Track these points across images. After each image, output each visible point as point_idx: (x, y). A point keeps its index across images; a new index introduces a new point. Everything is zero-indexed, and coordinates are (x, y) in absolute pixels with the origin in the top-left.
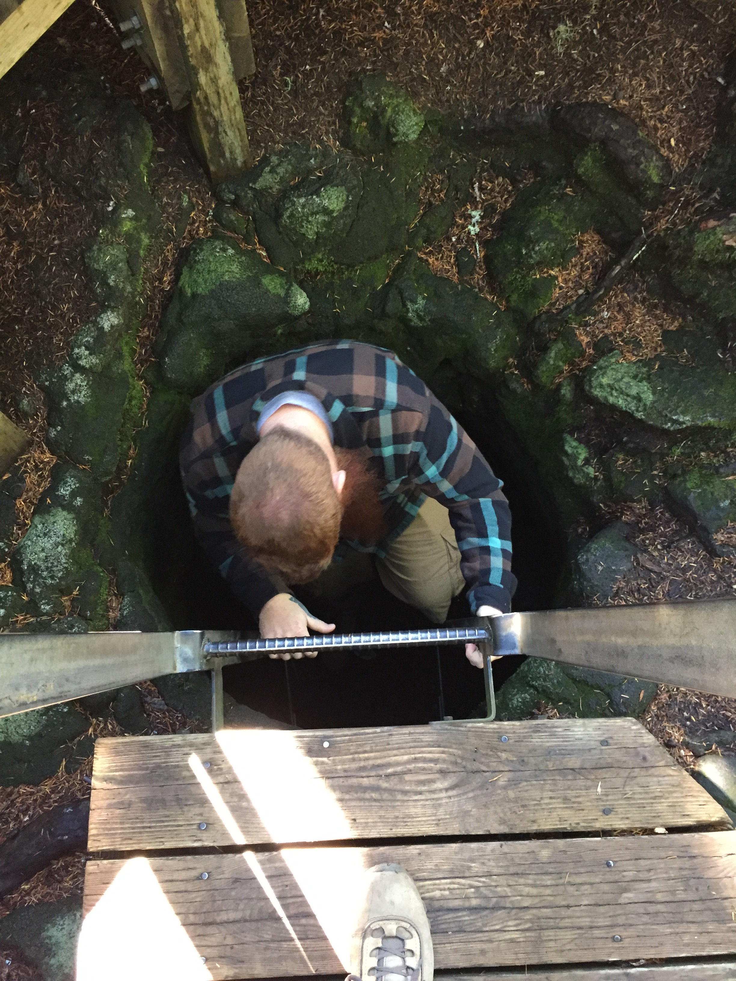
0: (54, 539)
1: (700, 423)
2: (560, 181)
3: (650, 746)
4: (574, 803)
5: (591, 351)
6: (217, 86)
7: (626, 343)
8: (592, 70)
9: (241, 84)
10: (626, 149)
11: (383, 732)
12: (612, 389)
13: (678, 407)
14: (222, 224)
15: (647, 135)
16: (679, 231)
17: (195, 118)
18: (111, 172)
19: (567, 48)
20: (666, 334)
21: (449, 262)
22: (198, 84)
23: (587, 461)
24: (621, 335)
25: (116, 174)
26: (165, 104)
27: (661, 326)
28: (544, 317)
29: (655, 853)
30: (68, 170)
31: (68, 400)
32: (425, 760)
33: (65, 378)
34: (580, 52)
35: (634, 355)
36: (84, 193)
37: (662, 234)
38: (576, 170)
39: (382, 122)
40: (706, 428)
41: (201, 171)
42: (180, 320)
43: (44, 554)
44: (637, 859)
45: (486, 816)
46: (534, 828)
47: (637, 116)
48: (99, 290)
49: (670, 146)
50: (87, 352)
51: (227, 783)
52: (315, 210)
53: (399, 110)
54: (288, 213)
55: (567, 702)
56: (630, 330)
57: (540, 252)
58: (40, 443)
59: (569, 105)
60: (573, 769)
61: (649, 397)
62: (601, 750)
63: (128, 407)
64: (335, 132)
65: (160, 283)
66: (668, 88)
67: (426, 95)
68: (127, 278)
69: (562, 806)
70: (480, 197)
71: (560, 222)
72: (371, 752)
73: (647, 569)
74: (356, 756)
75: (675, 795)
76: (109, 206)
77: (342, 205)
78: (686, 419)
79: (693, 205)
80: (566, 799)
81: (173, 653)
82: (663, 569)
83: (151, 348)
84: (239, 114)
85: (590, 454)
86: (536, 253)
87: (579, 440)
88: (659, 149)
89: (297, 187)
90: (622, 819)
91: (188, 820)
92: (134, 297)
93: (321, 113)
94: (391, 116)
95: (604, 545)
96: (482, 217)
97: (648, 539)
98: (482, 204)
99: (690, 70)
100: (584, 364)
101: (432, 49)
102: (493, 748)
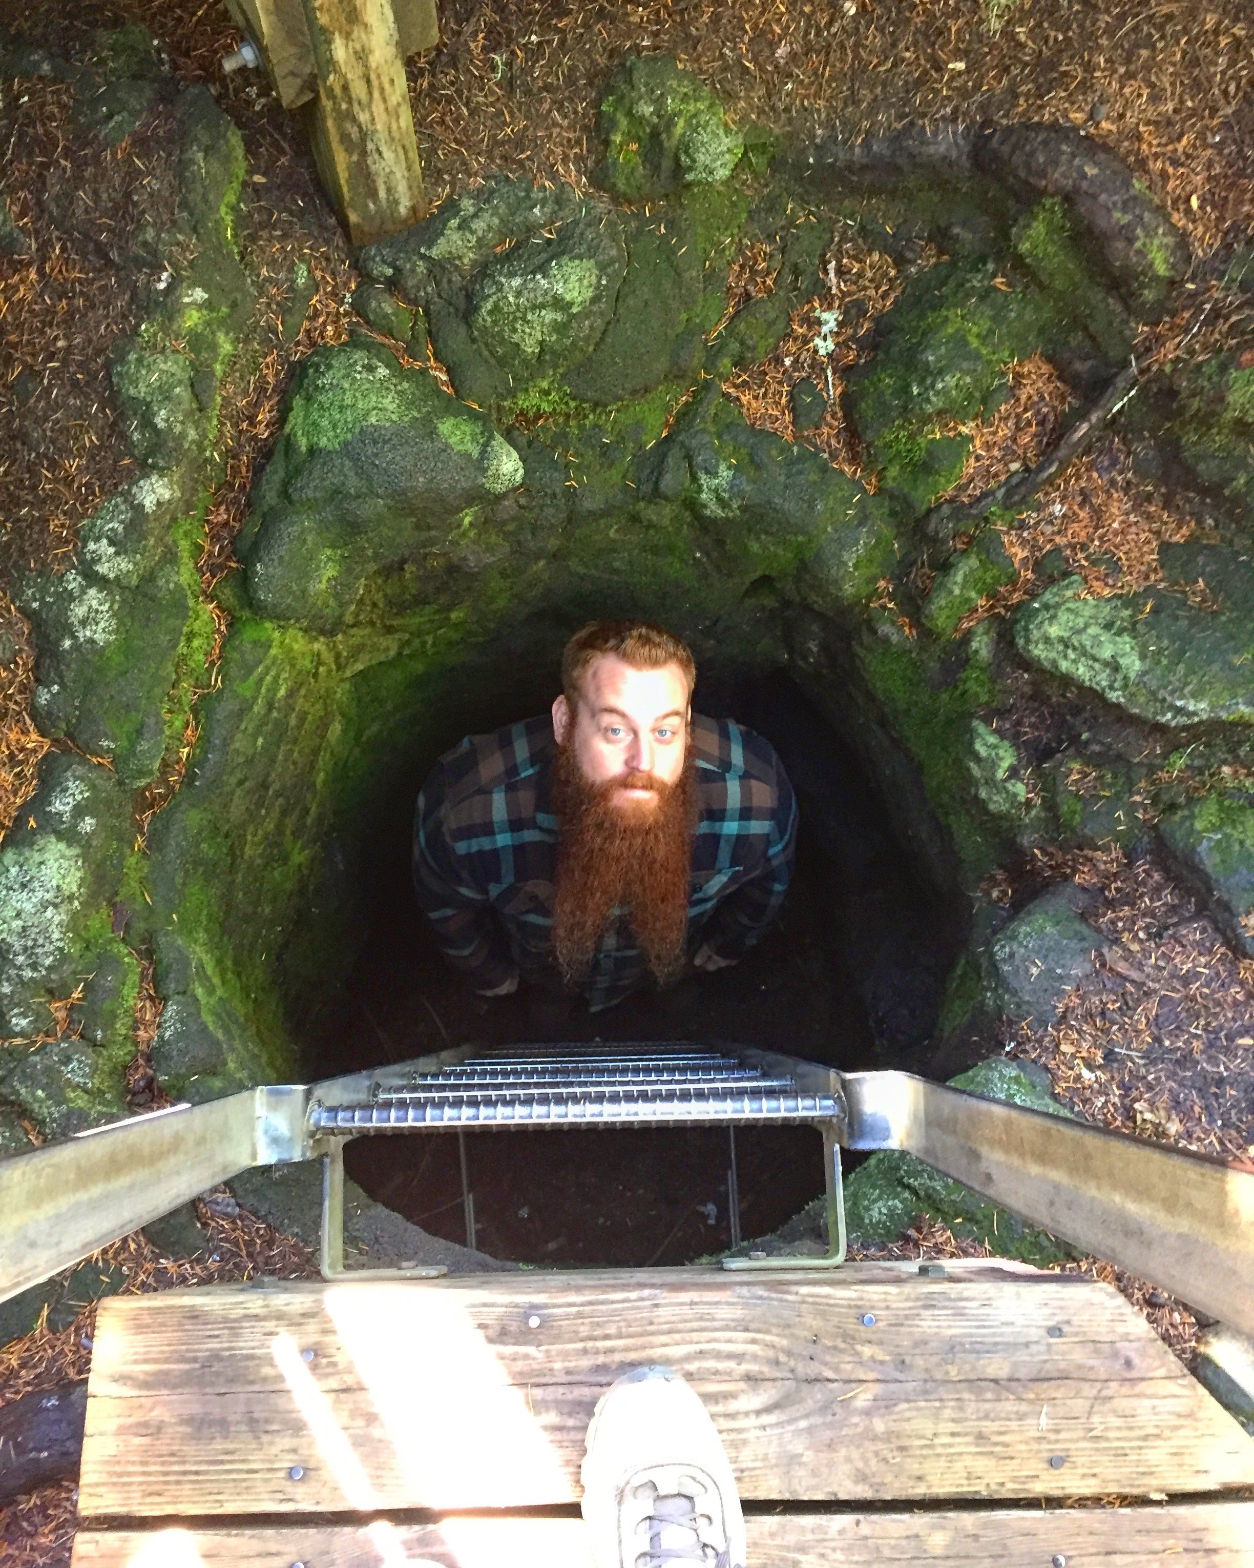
0: (39, 894)
1: (1224, 715)
2: (985, 264)
3: (1139, 1340)
4: (996, 1444)
5: (1030, 575)
6: (366, 66)
7: (1094, 563)
8: (1053, 65)
9: (410, 62)
10: (1109, 210)
11: (642, 1299)
12: (1067, 647)
13: (1186, 684)
14: (367, 322)
15: (1149, 187)
16: (1199, 366)
17: (324, 120)
18: (165, 217)
19: (1008, 22)
20: (1165, 548)
21: (777, 403)
22: (331, 61)
23: (1014, 772)
24: (1084, 547)
25: (174, 222)
26: (268, 95)
27: (1158, 533)
28: (946, 510)
29: (1142, 1540)
30: (86, 211)
31: (74, 637)
32: (718, 1355)
33: (70, 597)
34: (1031, 30)
35: (1106, 584)
36: (114, 255)
37: (1168, 369)
38: (1016, 248)
39: (666, 144)
40: (1233, 724)
41: (332, 221)
42: (285, 494)
43: (20, 923)
44: (1108, 1553)
45: (830, 1465)
46: (919, 1491)
47: (1129, 152)
48: (136, 436)
49: (1188, 211)
50: (112, 550)
51: (346, 1390)
52: (540, 300)
53: (698, 125)
54: (489, 305)
55: (970, 1219)
56: (1101, 538)
57: (945, 392)
58: (19, 713)
59: (1008, 126)
60: (995, 1381)
61: (1133, 664)
62: (1049, 1345)
63: (185, 651)
64: (579, 159)
65: (251, 424)
66: (1189, 104)
67: (748, 98)
68: (188, 414)
69: (973, 1449)
70: (839, 287)
71: (983, 338)
72: (620, 1336)
73: (1119, 975)
74: (590, 1344)
75: (1182, 1432)
76: (160, 280)
77: (590, 294)
78: (1200, 708)
79: (1227, 319)
80: (980, 1437)
81: (253, 1129)
82: (1148, 976)
83: (231, 543)
84: (406, 119)
85: (1019, 760)
86: (937, 393)
87: (998, 732)
88: (1170, 215)
89: (507, 257)
90: (1084, 1476)
91: (271, 1462)
92: (201, 449)
93: (555, 124)
94: (683, 135)
95: (1042, 928)
96: (840, 324)
97: (1121, 919)
98: (842, 299)
99: (1230, 72)
100: (1016, 597)
101: (762, 13)
102: (847, 1337)
